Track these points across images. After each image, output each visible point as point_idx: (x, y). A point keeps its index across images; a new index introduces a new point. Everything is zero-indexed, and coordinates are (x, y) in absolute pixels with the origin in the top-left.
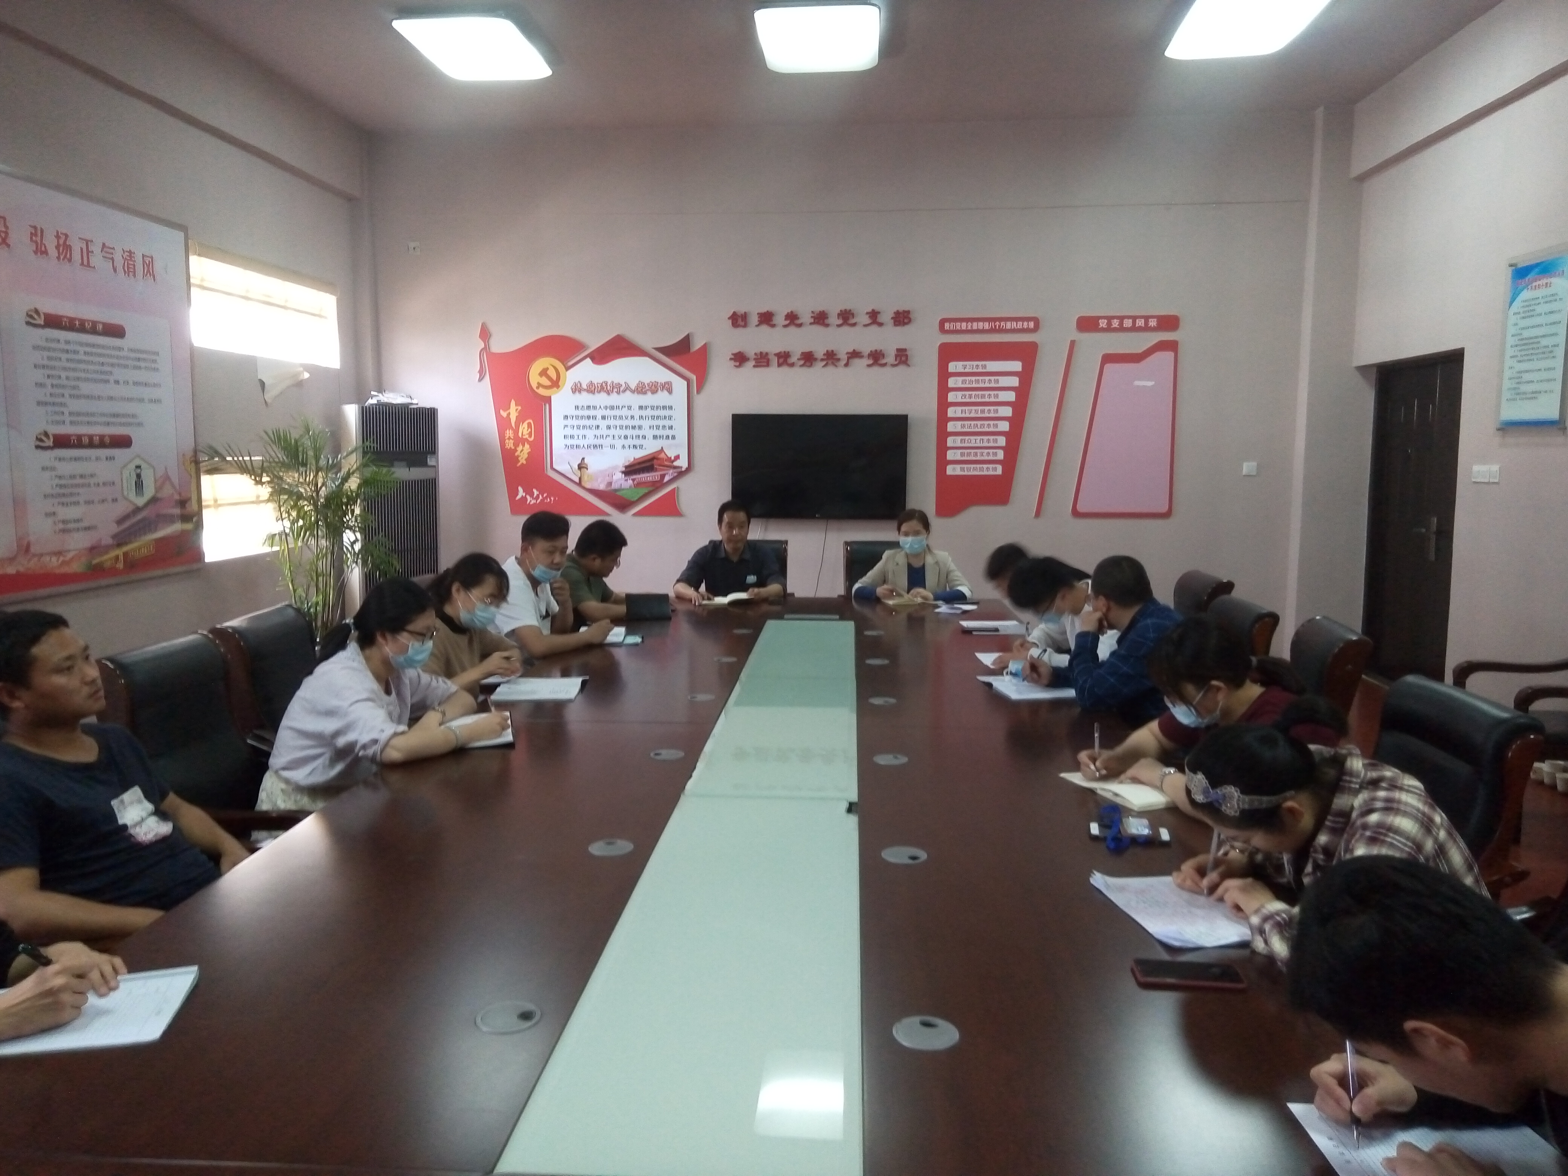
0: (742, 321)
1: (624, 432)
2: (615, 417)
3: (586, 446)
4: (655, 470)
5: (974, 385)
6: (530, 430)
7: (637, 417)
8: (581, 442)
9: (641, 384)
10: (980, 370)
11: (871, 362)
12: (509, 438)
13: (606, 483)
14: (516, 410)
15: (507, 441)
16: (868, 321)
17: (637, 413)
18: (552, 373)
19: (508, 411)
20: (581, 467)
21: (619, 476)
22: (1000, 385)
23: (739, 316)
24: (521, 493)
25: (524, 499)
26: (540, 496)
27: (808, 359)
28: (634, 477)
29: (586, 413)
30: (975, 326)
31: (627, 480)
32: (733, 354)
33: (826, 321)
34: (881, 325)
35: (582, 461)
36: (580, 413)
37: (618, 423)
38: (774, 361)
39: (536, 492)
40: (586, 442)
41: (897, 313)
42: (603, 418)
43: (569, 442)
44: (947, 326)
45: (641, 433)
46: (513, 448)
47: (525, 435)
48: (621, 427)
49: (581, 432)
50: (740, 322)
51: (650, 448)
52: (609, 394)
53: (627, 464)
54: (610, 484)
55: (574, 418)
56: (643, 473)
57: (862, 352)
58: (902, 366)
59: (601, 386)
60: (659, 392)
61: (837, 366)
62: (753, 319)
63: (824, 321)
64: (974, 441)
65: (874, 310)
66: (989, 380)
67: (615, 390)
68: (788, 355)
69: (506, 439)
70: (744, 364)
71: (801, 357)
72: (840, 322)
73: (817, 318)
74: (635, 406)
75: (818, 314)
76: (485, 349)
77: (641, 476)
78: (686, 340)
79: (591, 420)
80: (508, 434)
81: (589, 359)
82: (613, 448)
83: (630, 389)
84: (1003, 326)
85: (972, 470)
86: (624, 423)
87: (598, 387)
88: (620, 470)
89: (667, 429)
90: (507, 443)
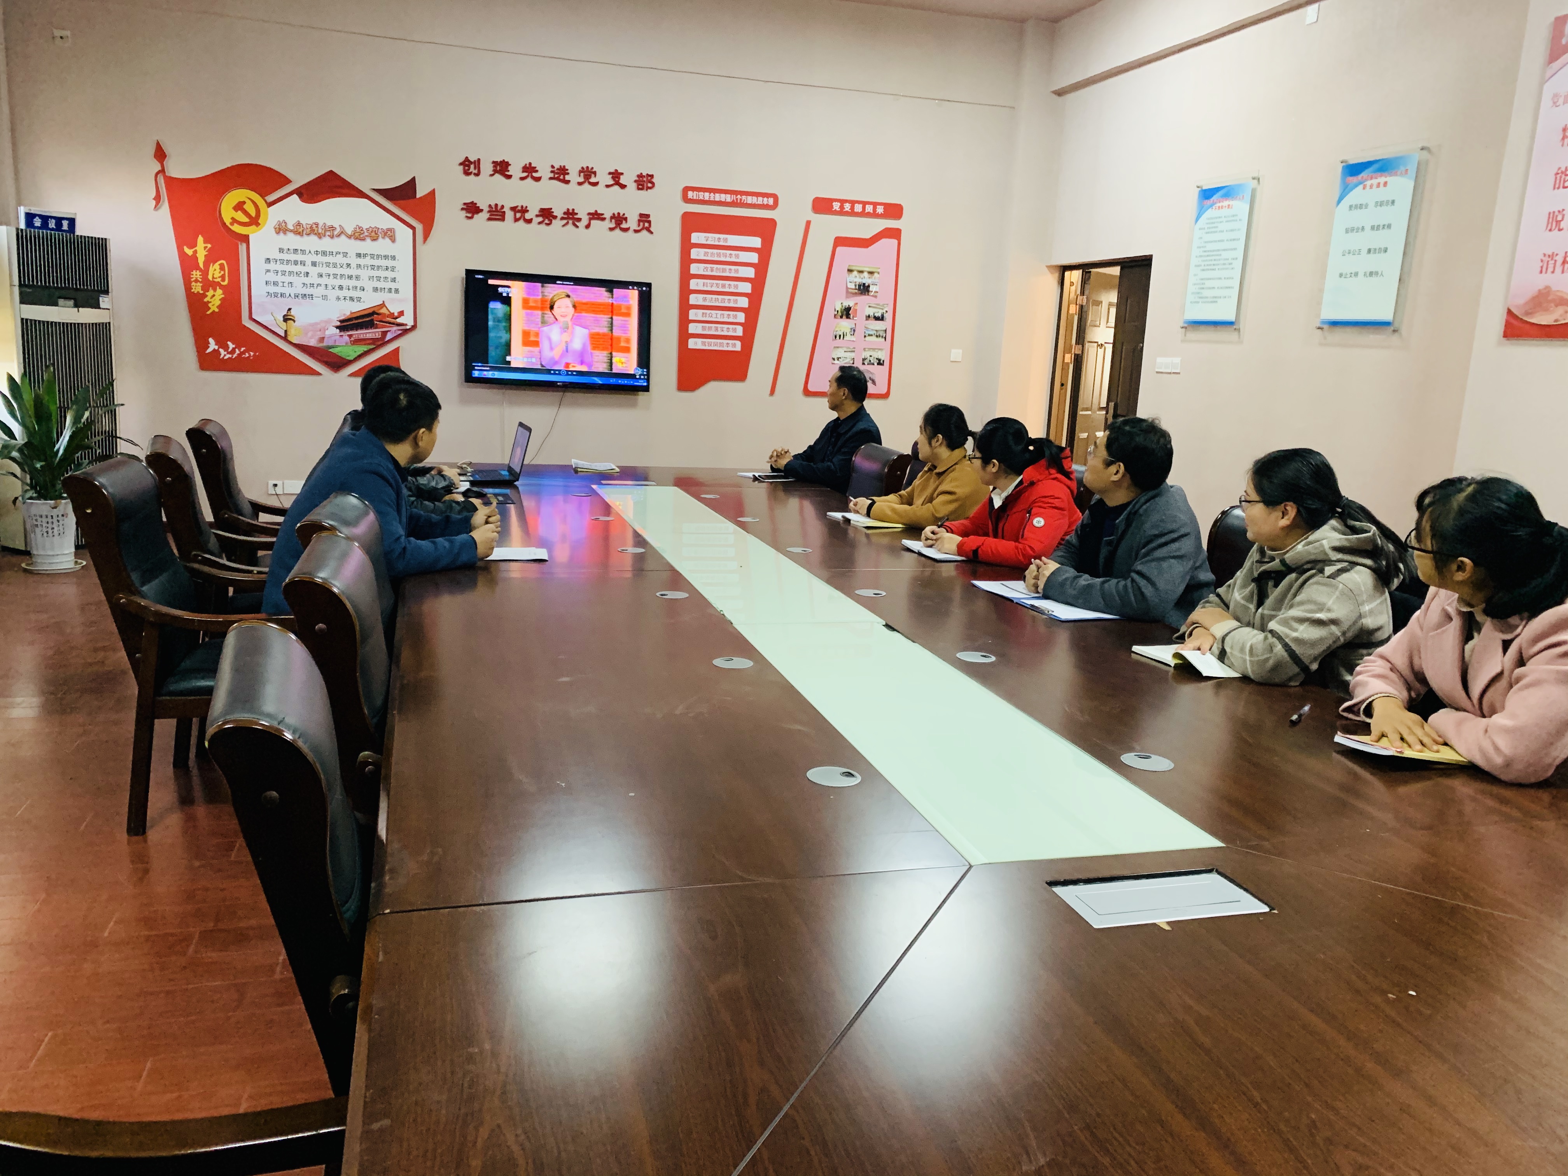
0: (475, 168)
1: (338, 282)
2: (328, 264)
3: (293, 296)
4: (375, 326)
5: (716, 259)
6: (223, 272)
7: (353, 265)
8: (287, 290)
9: (359, 228)
10: (721, 243)
11: (613, 225)
12: (196, 281)
13: (317, 337)
14: (205, 248)
15: (193, 284)
16: (610, 182)
17: (354, 261)
18: (250, 208)
19: (193, 250)
21: (332, 331)
22: (741, 260)
23: (471, 163)
24: (212, 345)
25: (216, 352)
26: (237, 350)
27: (547, 215)
28: (350, 333)
29: (293, 257)
30: (718, 197)
31: (343, 335)
32: (465, 204)
33: (567, 178)
34: (623, 187)
36: (285, 256)
37: (332, 271)
38: (509, 215)
39: (231, 346)
40: (293, 291)
41: (640, 176)
42: (314, 264)
43: (272, 289)
44: (690, 194)
45: (358, 284)
46: (201, 292)
47: (217, 278)
48: (335, 276)
49: (287, 279)
50: (472, 169)
51: (369, 301)
52: (320, 238)
53: (342, 318)
54: (322, 339)
55: (278, 262)
56: (362, 328)
57: (603, 214)
58: (645, 232)
59: (311, 227)
60: (380, 239)
61: (577, 227)
62: (487, 168)
63: (564, 177)
64: (714, 316)
65: (616, 170)
66: (731, 254)
67: (328, 233)
68: (524, 210)
69: (192, 282)
70: (475, 216)
71: (538, 213)
72: (581, 179)
73: (557, 173)
74: (352, 254)
75: (558, 169)
76: (163, 171)
77: (359, 332)
78: (412, 184)
79: (299, 266)
80: (194, 276)
81: (295, 196)
82: (326, 299)
83: (346, 233)
84: (744, 200)
85: (713, 345)
86: (339, 271)
87: (307, 228)
88: (334, 325)
89: (390, 281)
90: (193, 286)
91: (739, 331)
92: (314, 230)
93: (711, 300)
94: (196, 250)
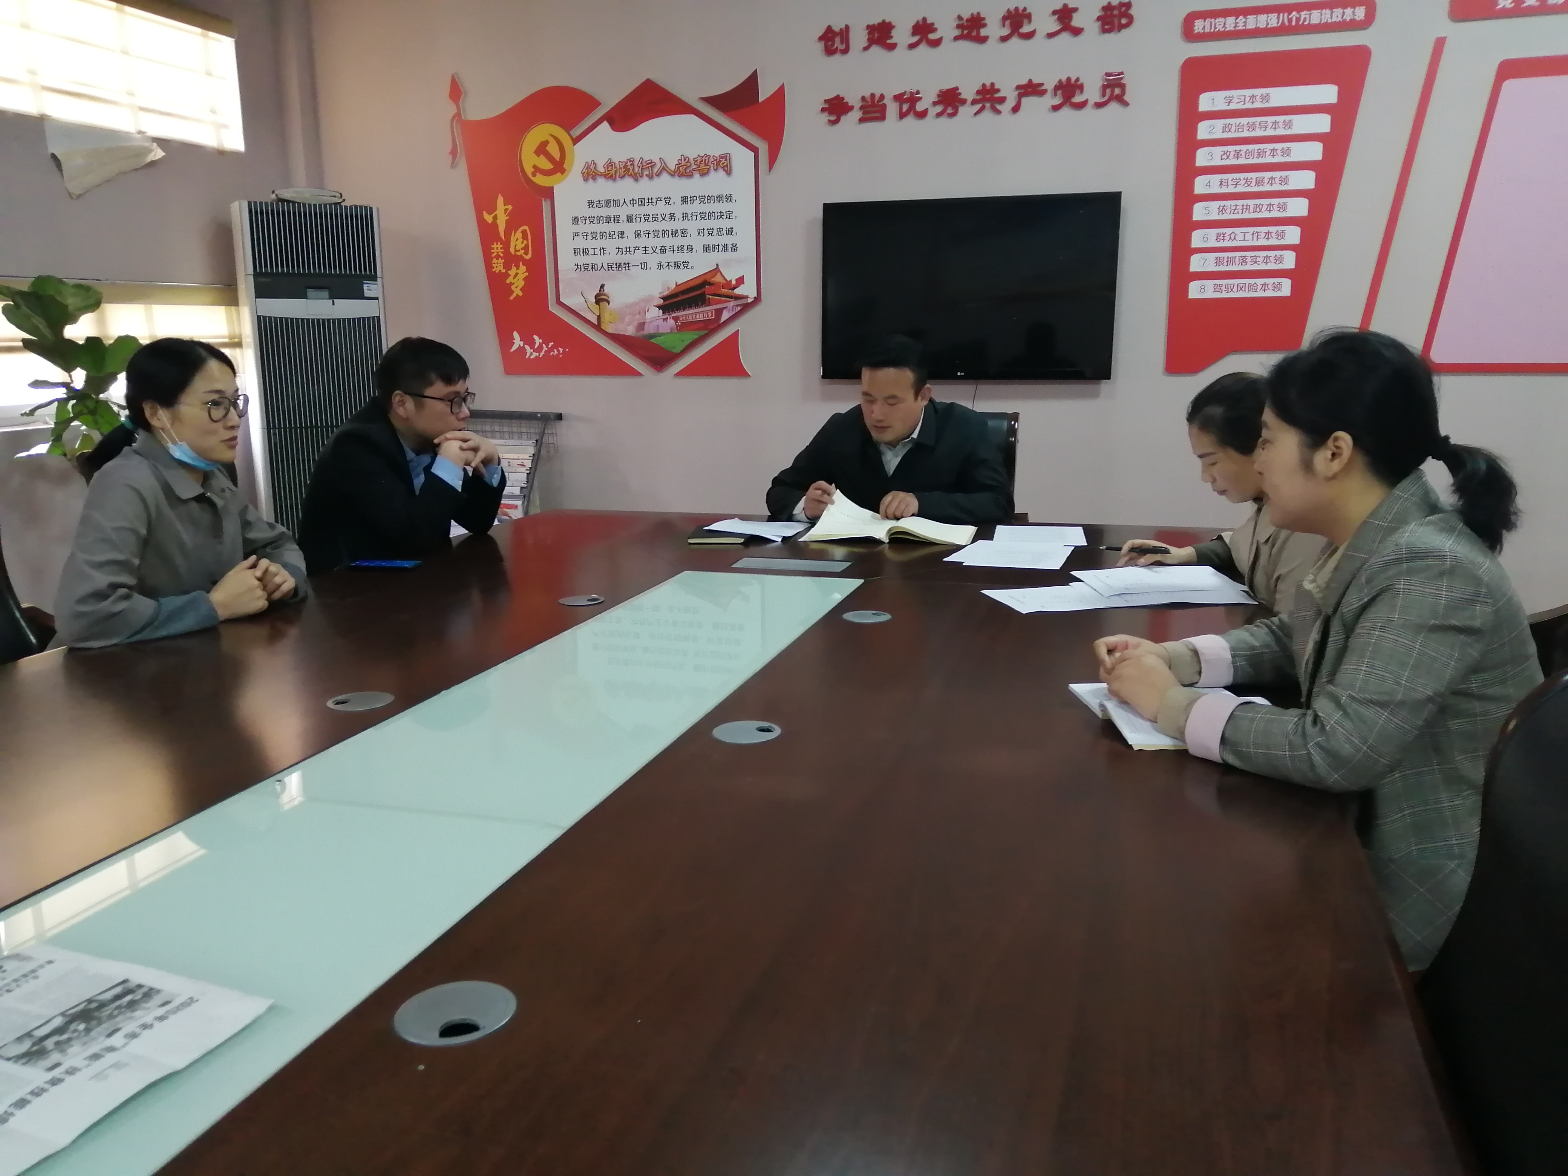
0: (842, 42)
1: (659, 242)
2: (646, 217)
3: (606, 266)
4: (706, 302)
5: (1246, 134)
6: (525, 242)
7: (678, 215)
8: (598, 260)
9: (685, 160)
10: (1258, 105)
11: (1057, 101)
12: (498, 257)
13: (635, 324)
14: (506, 210)
15: (495, 261)
16: (1055, 27)
17: (679, 209)
18: (553, 149)
19: (493, 215)
20: (601, 299)
21: (654, 314)
22: (1296, 130)
23: (835, 34)
24: (518, 342)
25: (521, 350)
26: (544, 345)
27: (949, 100)
28: (677, 314)
29: (604, 212)
30: (1251, 22)
31: (667, 318)
32: (826, 101)
33: (983, 32)
34: (1077, 32)
35: (600, 290)
36: (595, 212)
37: (651, 226)
38: (892, 109)
39: (538, 340)
40: (605, 260)
41: (1108, 8)
42: (630, 219)
43: (582, 260)
44: (1199, 26)
45: (685, 242)
46: (503, 271)
47: (519, 251)
48: (656, 233)
49: (599, 243)
50: (838, 44)
51: (699, 266)
52: (636, 180)
53: (666, 293)
54: (641, 326)
55: (588, 222)
56: (690, 307)
57: (1042, 84)
58: (1114, 106)
59: (625, 166)
60: (712, 173)
61: (998, 112)
62: (858, 38)
63: (978, 33)
64: (1240, 237)
65: (1065, 5)
66: (1275, 123)
67: (646, 172)
68: (915, 98)
69: (493, 259)
70: (843, 118)
71: (937, 100)
72: (1006, 31)
73: (966, 27)
74: (676, 198)
75: (967, 20)
76: (458, 115)
77: (687, 312)
78: (752, 82)
79: (612, 224)
80: (495, 250)
81: (605, 125)
82: (645, 268)
83: (667, 169)
84: (1305, 20)
85: (1235, 289)
86: (660, 226)
87: (621, 168)
88: (655, 304)
89: (725, 233)
90: (494, 263)
91: (1289, 260)
94: (496, 215)
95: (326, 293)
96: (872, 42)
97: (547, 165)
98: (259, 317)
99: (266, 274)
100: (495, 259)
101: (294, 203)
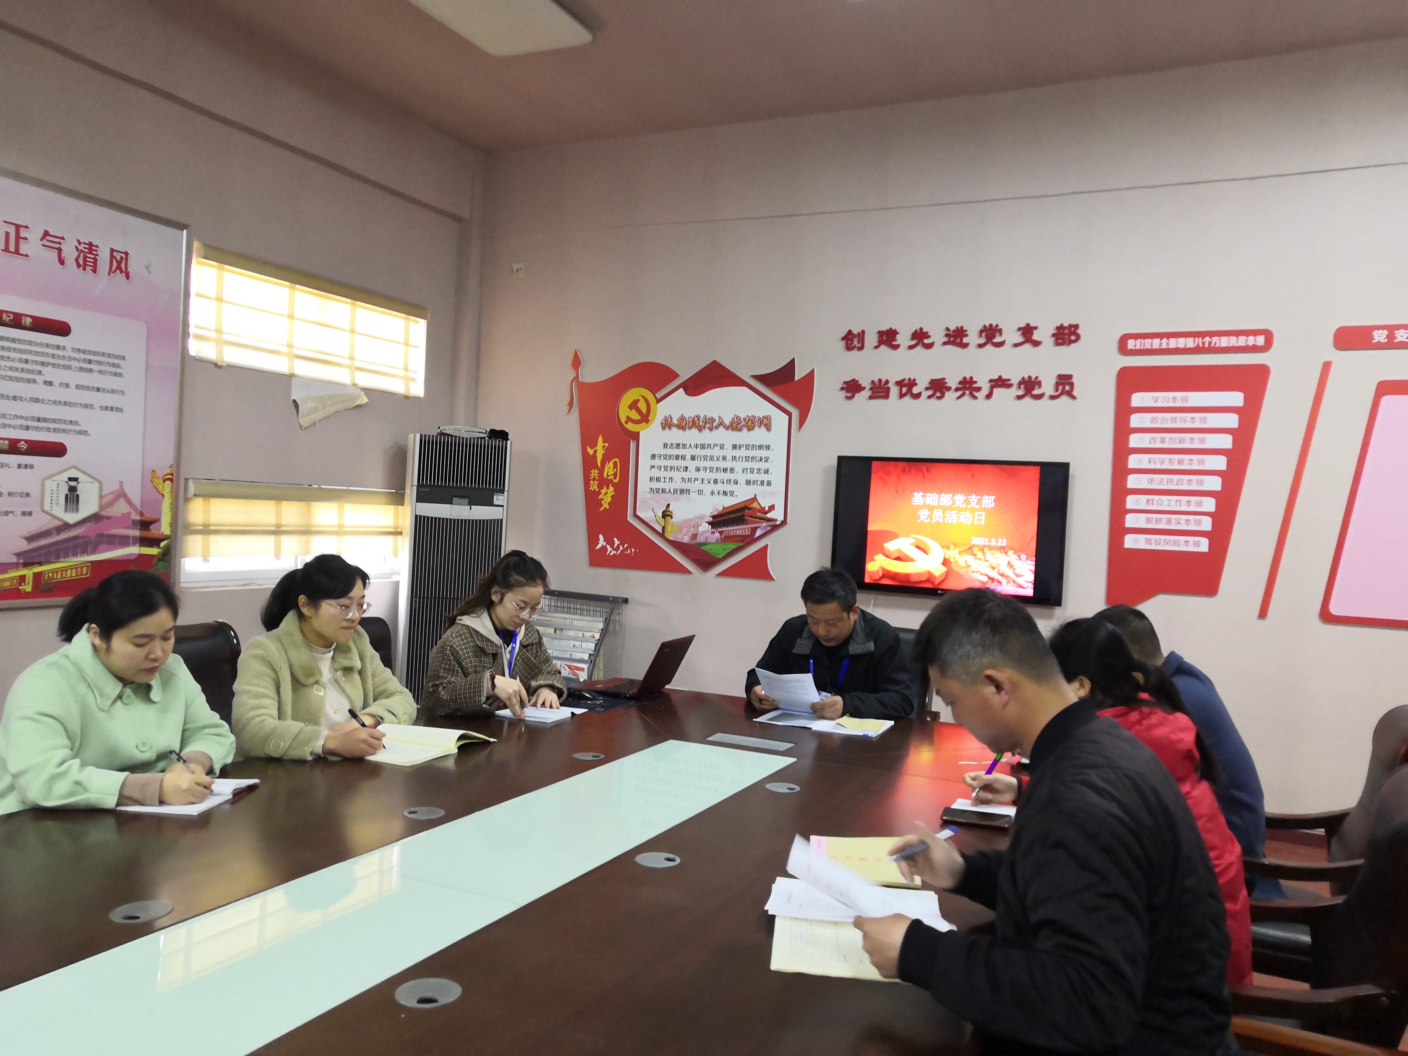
0: (859, 343)
1: (713, 476)
2: (705, 458)
3: (672, 491)
4: (745, 522)
5: (1169, 425)
6: (615, 470)
7: (729, 458)
8: (667, 486)
9: (737, 418)
10: (1179, 404)
11: (1021, 392)
12: (594, 479)
13: (690, 534)
14: (604, 447)
15: (592, 482)
16: (1020, 339)
17: (729, 453)
18: (642, 406)
19: (594, 449)
21: (705, 527)
22: (1209, 425)
23: (854, 336)
24: (602, 542)
25: (604, 548)
26: (621, 546)
27: (938, 387)
28: (722, 529)
29: (675, 452)
30: (1173, 343)
31: (714, 532)
32: (845, 383)
33: (965, 340)
34: (1037, 344)
35: (666, 508)
36: (668, 451)
37: (708, 464)
38: (894, 391)
39: (617, 542)
40: (672, 486)
41: (1060, 328)
42: (693, 458)
43: (655, 485)
44: (1131, 344)
45: (733, 477)
46: (597, 490)
47: (610, 476)
48: (711, 469)
49: (669, 474)
50: (855, 343)
51: (741, 495)
52: (700, 431)
53: (715, 513)
54: (695, 536)
55: (662, 458)
56: (732, 525)
57: (1009, 380)
58: (1064, 398)
59: (693, 421)
60: (757, 428)
61: (976, 398)
62: (871, 339)
63: (961, 340)
64: (1166, 503)
65: (1028, 325)
66: (1193, 418)
67: (708, 425)
68: (912, 383)
69: (590, 480)
70: (857, 395)
71: (929, 386)
72: (982, 341)
73: (952, 336)
74: (728, 446)
75: (953, 331)
76: (577, 378)
77: (730, 528)
78: (790, 366)
79: (680, 461)
80: (593, 474)
81: (681, 390)
82: (701, 494)
83: (724, 425)
84: (1215, 344)
85: (1162, 543)
86: (715, 464)
87: (689, 422)
88: (707, 521)
89: (763, 472)
90: (591, 484)
91: (1206, 524)
92: (697, 424)
93: (1159, 482)
94: (596, 450)
95: (466, 501)
96: (880, 343)
97: (635, 416)
98: (416, 516)
99: (426, 486)
100: (592, 481)
101: (452, 436)
